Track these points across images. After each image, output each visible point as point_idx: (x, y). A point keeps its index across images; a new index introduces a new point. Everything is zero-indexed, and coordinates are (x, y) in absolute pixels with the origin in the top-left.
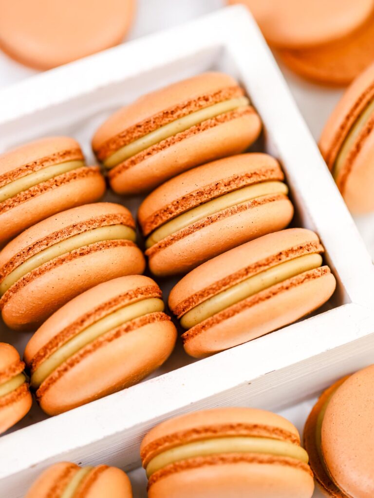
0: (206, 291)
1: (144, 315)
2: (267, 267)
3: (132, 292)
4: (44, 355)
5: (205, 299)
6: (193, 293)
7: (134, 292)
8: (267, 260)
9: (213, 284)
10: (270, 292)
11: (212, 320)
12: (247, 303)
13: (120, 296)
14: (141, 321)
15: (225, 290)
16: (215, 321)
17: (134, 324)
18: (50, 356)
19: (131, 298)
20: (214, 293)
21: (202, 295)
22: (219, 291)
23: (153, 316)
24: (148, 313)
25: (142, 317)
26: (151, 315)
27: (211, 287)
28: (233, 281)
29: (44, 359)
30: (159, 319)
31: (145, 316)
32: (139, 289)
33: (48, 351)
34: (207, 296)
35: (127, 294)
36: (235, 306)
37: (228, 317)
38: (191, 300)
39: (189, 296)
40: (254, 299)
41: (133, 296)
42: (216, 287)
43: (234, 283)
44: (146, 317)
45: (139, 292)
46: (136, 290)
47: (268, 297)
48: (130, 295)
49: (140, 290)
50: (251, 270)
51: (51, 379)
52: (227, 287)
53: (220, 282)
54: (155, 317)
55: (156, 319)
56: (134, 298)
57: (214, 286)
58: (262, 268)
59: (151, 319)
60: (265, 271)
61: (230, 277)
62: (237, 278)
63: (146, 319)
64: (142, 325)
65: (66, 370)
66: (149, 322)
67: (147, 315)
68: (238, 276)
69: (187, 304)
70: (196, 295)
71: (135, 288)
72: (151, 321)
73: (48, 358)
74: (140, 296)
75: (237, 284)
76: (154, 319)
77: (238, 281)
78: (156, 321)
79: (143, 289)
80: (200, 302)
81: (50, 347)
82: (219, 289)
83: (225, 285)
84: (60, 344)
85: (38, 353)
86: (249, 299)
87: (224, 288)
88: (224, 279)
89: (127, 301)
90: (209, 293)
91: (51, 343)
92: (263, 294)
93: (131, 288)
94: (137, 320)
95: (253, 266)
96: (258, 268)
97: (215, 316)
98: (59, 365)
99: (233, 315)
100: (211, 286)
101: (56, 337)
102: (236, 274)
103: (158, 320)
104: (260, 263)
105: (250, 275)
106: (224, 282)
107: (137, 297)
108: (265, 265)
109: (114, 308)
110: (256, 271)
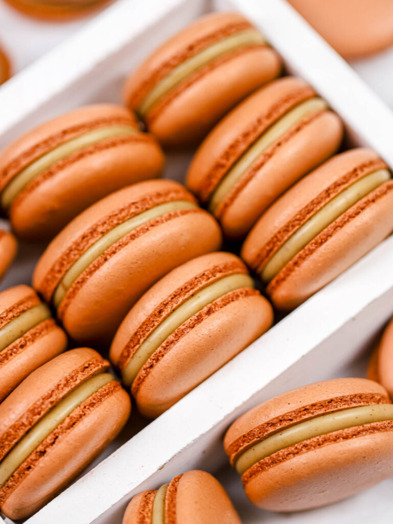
0: (291, 225)
1: (226, 293)
2: (346, 185)
3: (208, 272)
4: (128, 356)
5: (290, 234)
6: (276, 231)
7: (210, 271)
8: (345, 178)
9: (297, 215)
10: (358, 208)
11: (304, 252)
12: (337, 224)
13: (196, 278)
14: (223, 300)
15: (310, 219)
16: (307, 252)
17: (216, 305)
18: (134, 354)
19: (208, 279)
20: (299, 224)
21: (286, 229)
22: (305, 221)
23: (236, 294)
24: (230, 291)
25: (223, 297)
26: (234, 293)
27: (294, 219)
28: (316, 207)
29: (129, 359)
30: (243, 295)
31: (227, 295)
32: (216, 267)
33: (131, 350)
34: (292, 229)
35: (204, 274)
36: (326, 230)
37: (321, 243)
38: (275, 240)
39: (272, 235)
40: (343, 219)
41: (210, 276)
42: (300, 217)
43: (318, 208)
44: (229, 295)
45: (216, 270)
46: (214, 269)
47: (357, 214)
48: (207, 276)
49: (218, 268)
50: (331, 191)
51: (140, 378)
52: (312, 214)
53: (303, 211)
54: (239, 294)
55: (241, 295)
56: (211, 277)
57: (298, 217)
58: (343, 187)
59: (235, 297)
60: (345, 189)
61: (312, 203)
62: (319, 203)
63: (229, 298)
64: (225, 305)
65: (152, 366)
66: (233, 301)
67: (229, 293)
68: (320, 199)
69: (271, 245)
70: (279, 232)
71: (211, 266)
72: (234, 299)
73: (132, 357)
74: (218, 275)
75: (321, 209)
76: (238, 296)
77: (322, 204)
78: (240, 298)
79: (221, 267)
80: (286, 238)
81: (132, 345)
82: (304, 219)
83: (309, 212)
84: (142, 340)
85: (122, 354)
86: (338, 220)
87: (308, 216)
88: (307, 207)
89: (204, 283)
90: (293, 226)
91: (131, 341)
92: (351, 211)
93: (207, 268)
94: (218, 301)
95: (333, 187)
96: (338, 188)
97: (306, 248)
98: (144, 363)
99: (326, 240)
100: (294, 217)
101: (136, 334)
102: (317, 198)
103: (243, 297)
104: (339, 182)
105: (332, 196)
106: (307, 209)
107: (215, 276)
108: (344, 183)
109: (191, 292)
110: (337, 191)
